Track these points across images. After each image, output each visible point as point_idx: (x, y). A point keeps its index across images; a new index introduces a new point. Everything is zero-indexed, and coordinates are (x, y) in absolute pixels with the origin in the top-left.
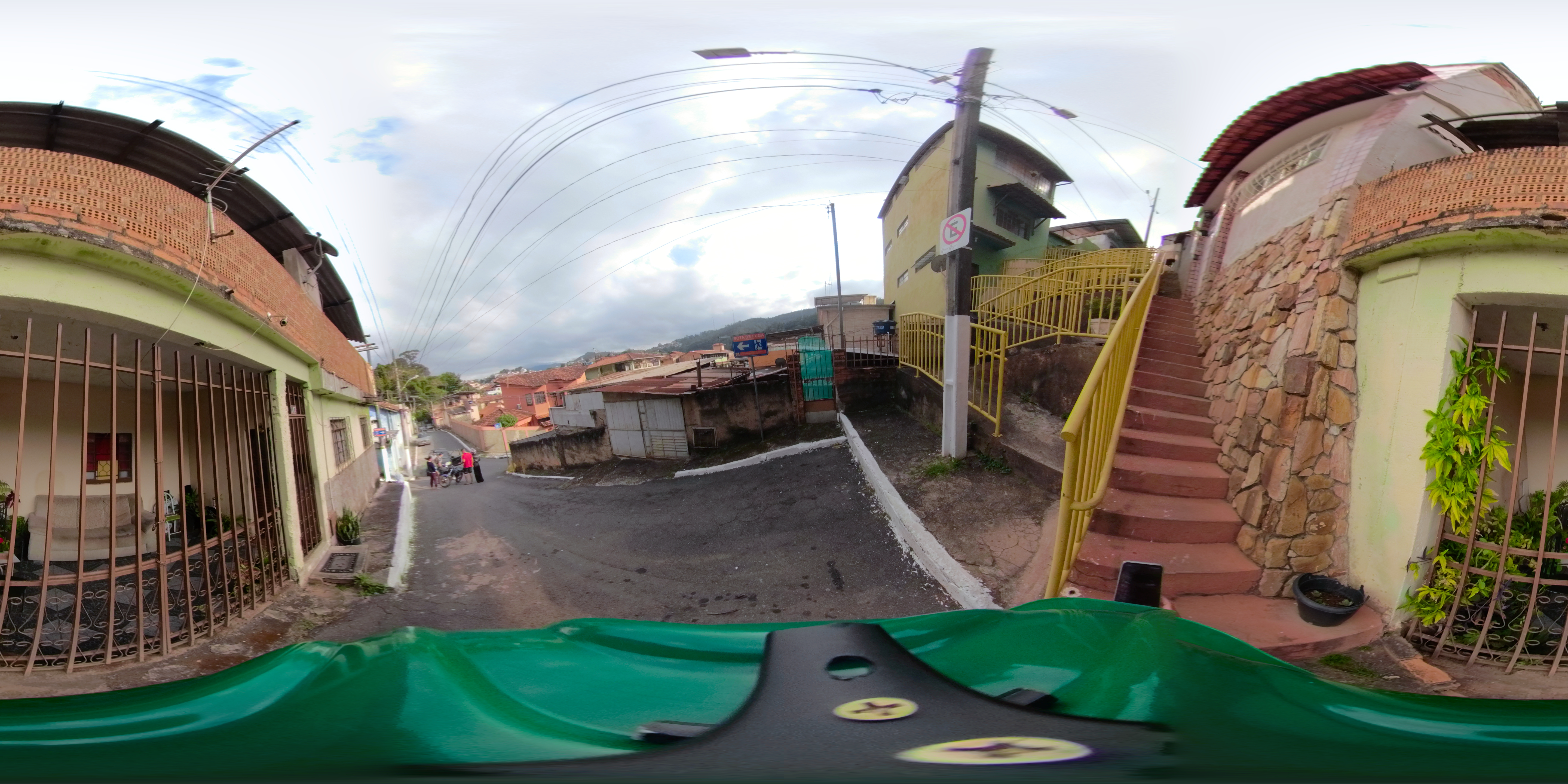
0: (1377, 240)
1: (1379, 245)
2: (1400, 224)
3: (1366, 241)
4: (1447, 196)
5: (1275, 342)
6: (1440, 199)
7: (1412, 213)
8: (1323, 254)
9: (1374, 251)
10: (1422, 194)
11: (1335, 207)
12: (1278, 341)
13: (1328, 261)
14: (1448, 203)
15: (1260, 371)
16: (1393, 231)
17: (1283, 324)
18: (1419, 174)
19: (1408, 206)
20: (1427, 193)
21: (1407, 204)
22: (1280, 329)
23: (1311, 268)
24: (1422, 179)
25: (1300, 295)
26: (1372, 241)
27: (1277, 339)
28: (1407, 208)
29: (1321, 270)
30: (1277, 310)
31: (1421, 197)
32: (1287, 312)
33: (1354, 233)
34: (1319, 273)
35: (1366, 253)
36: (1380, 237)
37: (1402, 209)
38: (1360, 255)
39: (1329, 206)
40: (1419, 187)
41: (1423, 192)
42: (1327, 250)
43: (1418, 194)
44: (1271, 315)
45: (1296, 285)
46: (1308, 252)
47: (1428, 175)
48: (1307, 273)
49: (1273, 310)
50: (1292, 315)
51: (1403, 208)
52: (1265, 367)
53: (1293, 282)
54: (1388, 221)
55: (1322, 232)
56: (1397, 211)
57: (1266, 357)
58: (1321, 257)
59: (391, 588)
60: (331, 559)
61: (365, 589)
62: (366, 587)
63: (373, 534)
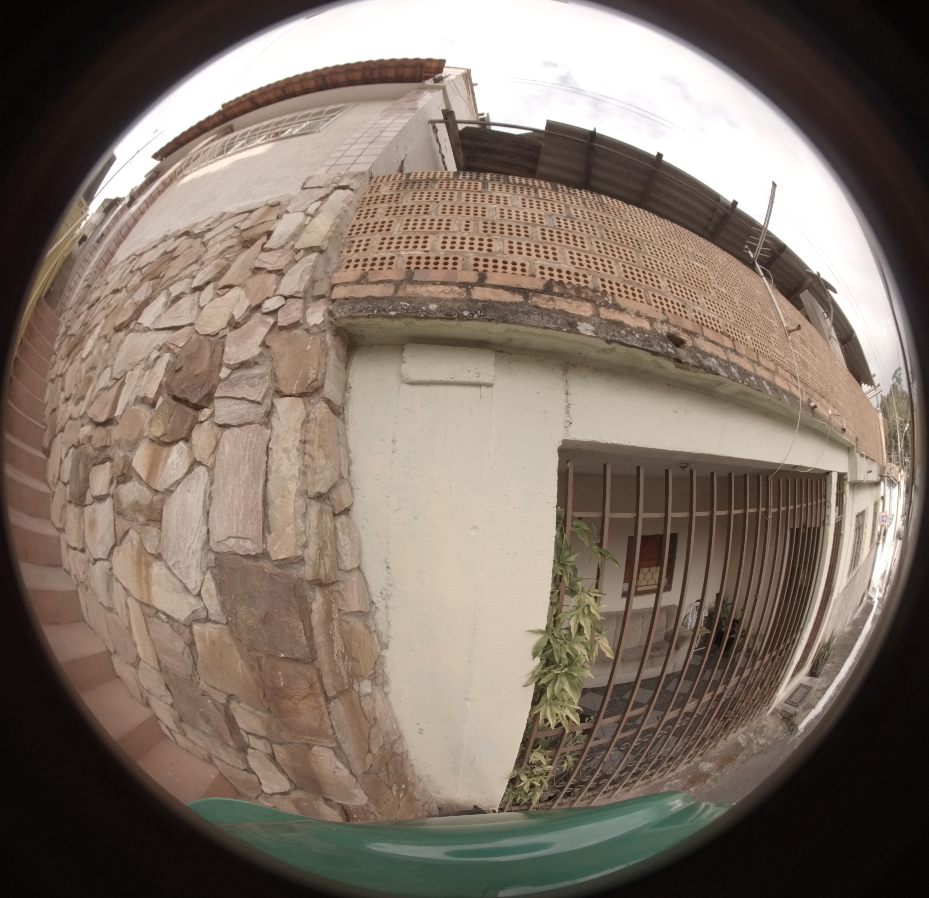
10: (489, 228)
11: (331, 198)
20: (497, 228)
21: (467, 236)
31: (489, 231)
39: (322, 193)
41: (490, 225)
43: (481, 224)
46: (257, 270)
55: (295, 236)
59: (797, 730)
60: (796, 690)
61: (789, 727)
62: (792, 724)
63: (830, 668)
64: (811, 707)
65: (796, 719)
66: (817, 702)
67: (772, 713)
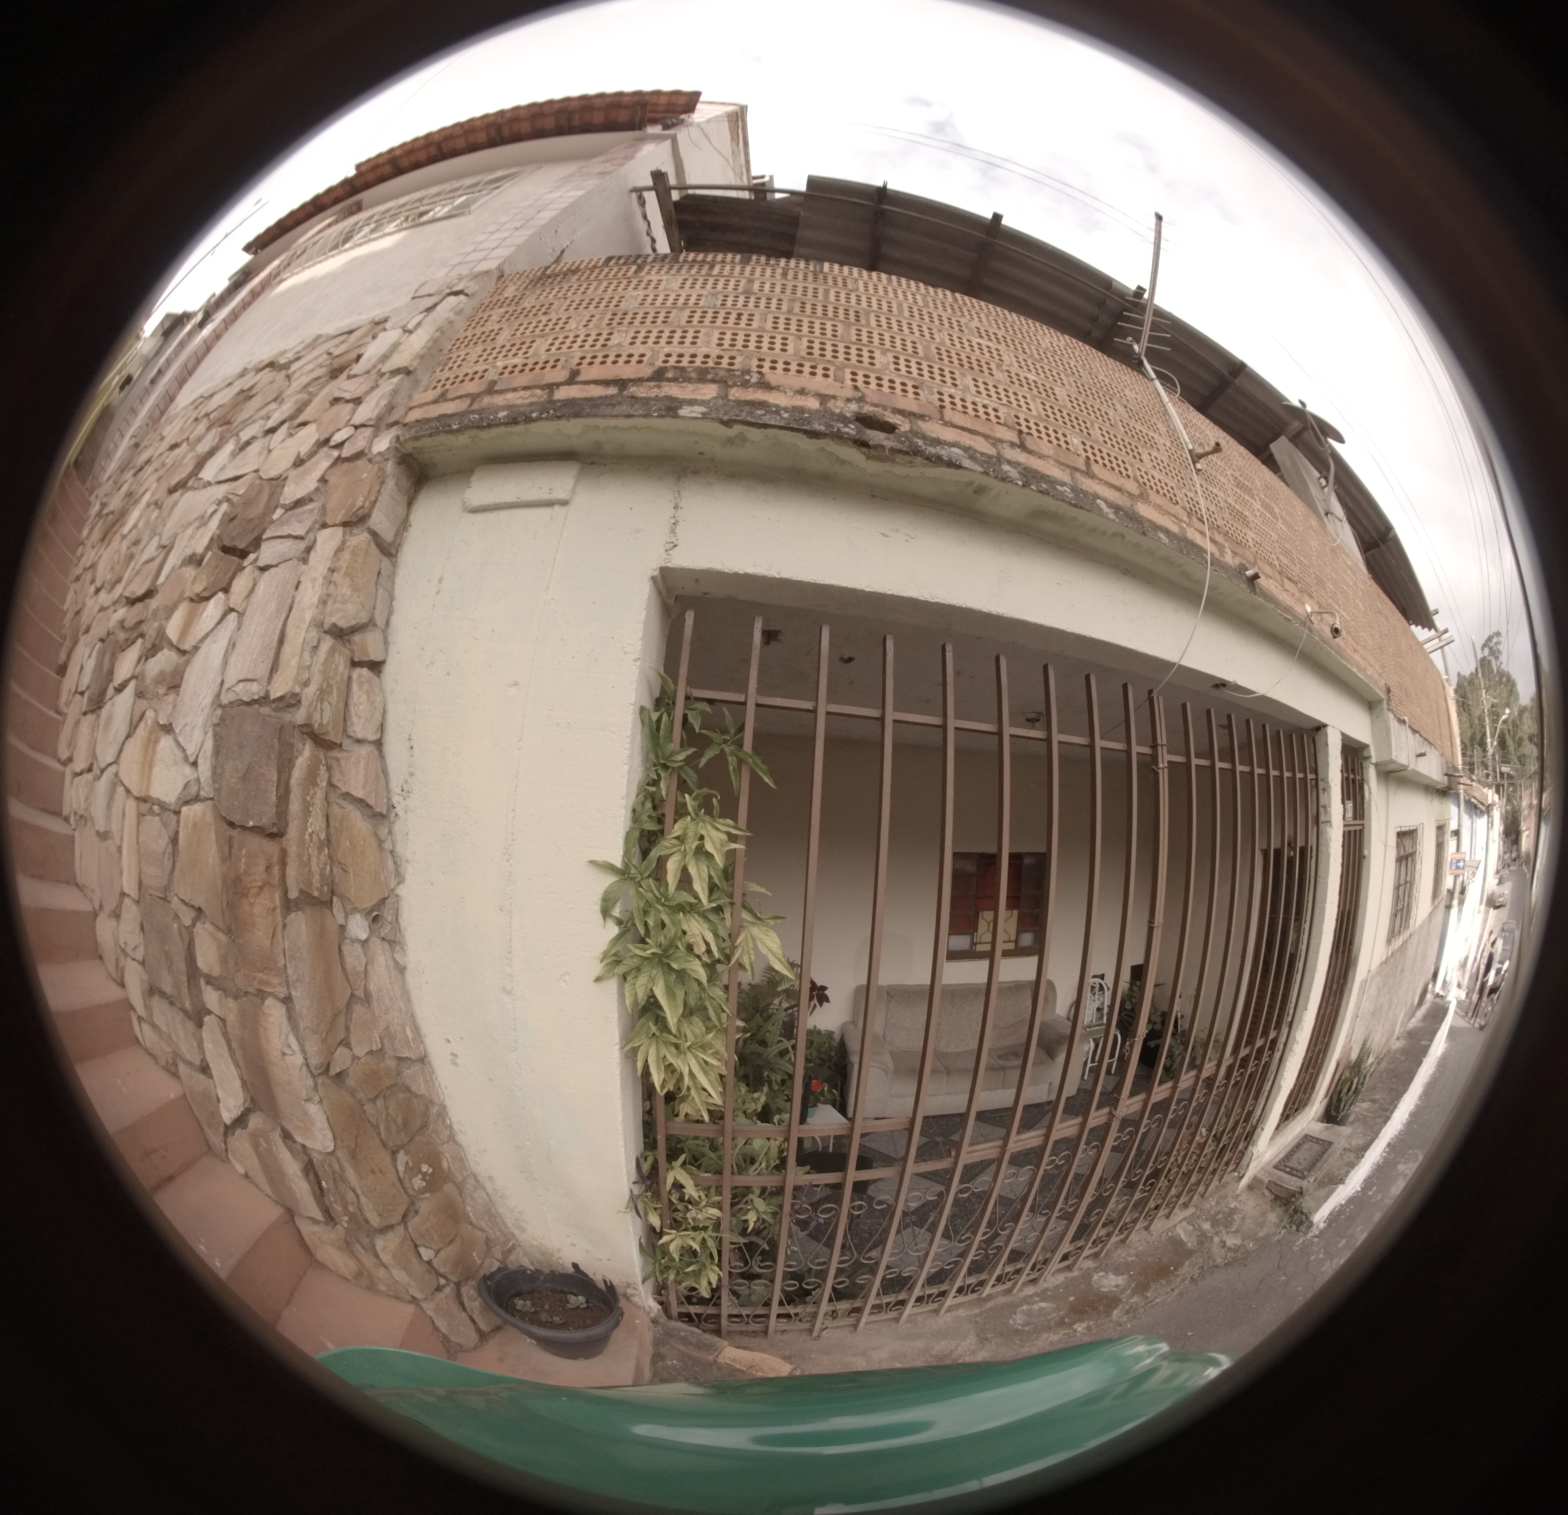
0: (499, 400)
1: (502, 414)
2: (560, 375)
3: (474, 397)
4: (666, 334)
5: (196, 648)
6: (653, 336)
7: (589, 356)
8: (365, 413)
9: (489, 426)
10: (617, 319)
12: (204, 648)
13: (368, 432)
14: (667, 350)
15: (157, 741)
16: (542, 388)
17: (221, 595)
18: (620, 275)
19: (582, 338)
20: (628, 318)
21: (582, 333)
22: (212, 609)
23: (327, 441)
24: (622, 286)
25: (279, 512)
26: (486, 400)
27: (202, 640)
28: (579, 340)
29: (347, 452)
30: (216, 550)
31: (615, 323)
32: (235, 559)
33: (446, 374)
34: (339, 460)
35: (467, 428)
36: (510, 396)
37: (568, 341)
38: (452, 432)
40: (614, 302)
41: (620, 316)
42: (377, 404)
43: (609, 316)
44: (199, 563)
45: (279, 482)
47: (635, 281)
48: (312, 454)
49: (208, 548)
50: (248, 570)
51: (571, 339)
52: (168, 729)
53: (273, 473)
54: (531, 362)
56: (557, 343)
57: (171, 698)
58: (357, 420)
59: (1311, 1225)
60: (1298, 1146)
61: (1291, 1216)
62: (1296, 1211)
63: (1368, 1110)
64: (1336, 1180)
65: (1306, 1203)
66: (1348, 1173)
67: (1250, 1187)
